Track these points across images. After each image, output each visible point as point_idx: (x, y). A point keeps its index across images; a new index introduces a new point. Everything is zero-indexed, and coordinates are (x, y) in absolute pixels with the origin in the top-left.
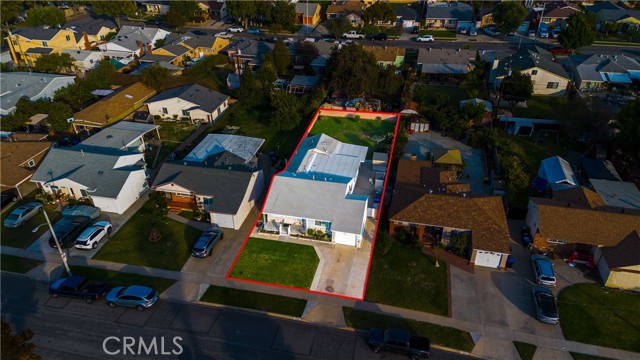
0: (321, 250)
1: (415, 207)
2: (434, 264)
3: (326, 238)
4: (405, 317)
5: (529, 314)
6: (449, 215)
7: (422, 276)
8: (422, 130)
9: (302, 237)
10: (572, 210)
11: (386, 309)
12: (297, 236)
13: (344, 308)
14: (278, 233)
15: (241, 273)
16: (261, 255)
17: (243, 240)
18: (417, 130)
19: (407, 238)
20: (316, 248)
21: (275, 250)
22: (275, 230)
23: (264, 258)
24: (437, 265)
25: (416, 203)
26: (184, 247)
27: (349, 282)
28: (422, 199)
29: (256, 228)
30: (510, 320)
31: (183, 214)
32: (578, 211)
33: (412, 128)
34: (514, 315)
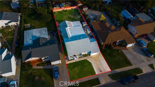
0: (89, 60)
1: (109, 38)
2: (119, 51)
3: (88, 55)
4: (124, 70)
5: (146, 56)
6: (118, 37)
7: (119, 56)
8: (86, 10)
9: (81, 57)
10: (142, 25)
11: (118, 70)
12: (80, 58)
13: (108, 75)
14: (74, 59)
15: (74, 78)
16: (75, 69)
17: (65, 66)
18: (85, 10)
19: (109, 47)
20: (87, 59)
21: (78, 65)
22: (73, 58)
23: (77, 69)
24: (120, 52)
25: (108, 36)
26: (49, 77)
27: (104, 67)
28: (109, 35)
29: (66, 60)
30: (144, 60)
31: (38, 65)
32: (143, 25)
33: (83, 10)
34: (143, 58)
